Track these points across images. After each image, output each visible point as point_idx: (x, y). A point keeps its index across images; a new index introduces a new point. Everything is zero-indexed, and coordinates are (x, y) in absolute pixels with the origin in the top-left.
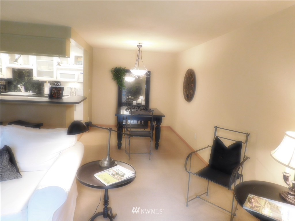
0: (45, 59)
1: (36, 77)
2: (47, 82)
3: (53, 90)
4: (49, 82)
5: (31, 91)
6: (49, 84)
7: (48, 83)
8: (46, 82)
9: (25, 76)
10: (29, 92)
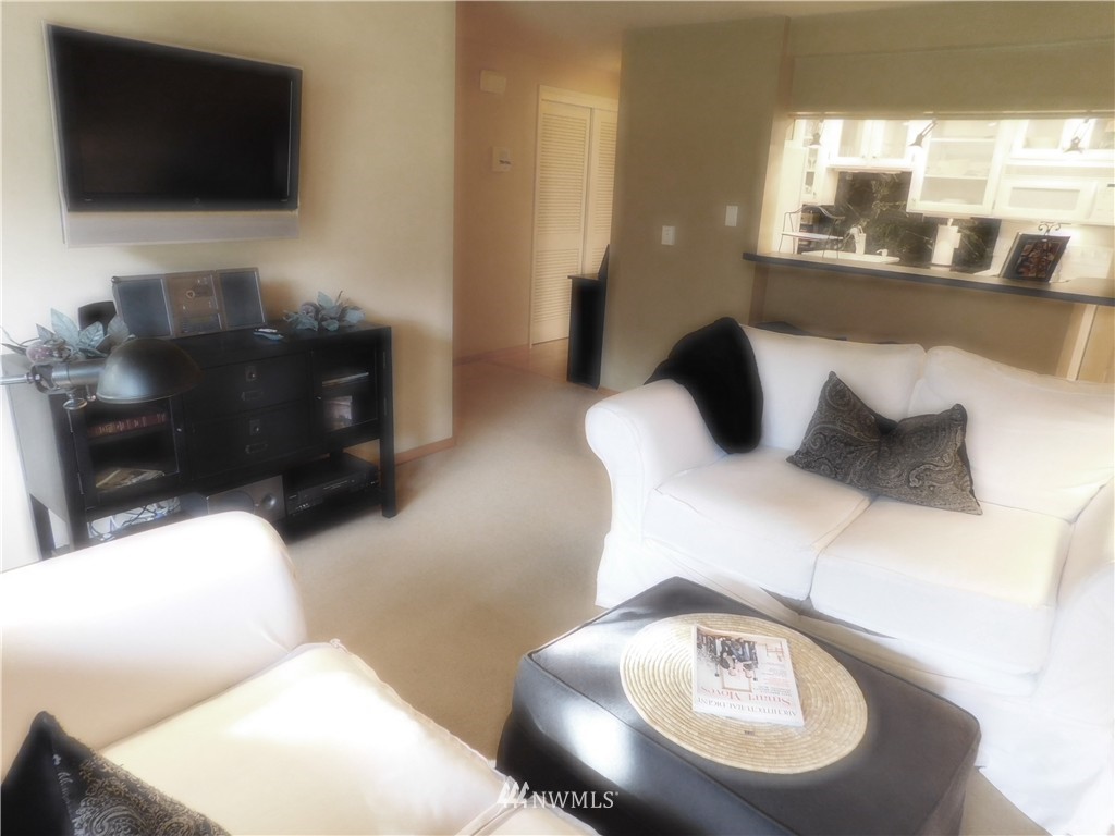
0: (961, 132)
1: (918, 202)
2: (951, 220)
3: (1026, 247)
4: (957, 221)
5: (885, 252)
6: (956, 228)
7: (953, 225)
8: (943, 221)
9: (873, 200)
10: (880, 254)
